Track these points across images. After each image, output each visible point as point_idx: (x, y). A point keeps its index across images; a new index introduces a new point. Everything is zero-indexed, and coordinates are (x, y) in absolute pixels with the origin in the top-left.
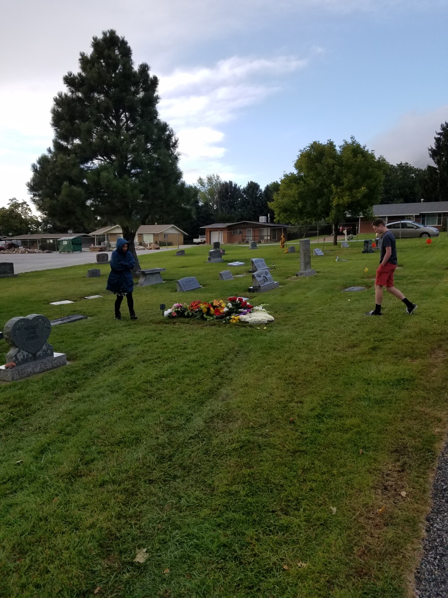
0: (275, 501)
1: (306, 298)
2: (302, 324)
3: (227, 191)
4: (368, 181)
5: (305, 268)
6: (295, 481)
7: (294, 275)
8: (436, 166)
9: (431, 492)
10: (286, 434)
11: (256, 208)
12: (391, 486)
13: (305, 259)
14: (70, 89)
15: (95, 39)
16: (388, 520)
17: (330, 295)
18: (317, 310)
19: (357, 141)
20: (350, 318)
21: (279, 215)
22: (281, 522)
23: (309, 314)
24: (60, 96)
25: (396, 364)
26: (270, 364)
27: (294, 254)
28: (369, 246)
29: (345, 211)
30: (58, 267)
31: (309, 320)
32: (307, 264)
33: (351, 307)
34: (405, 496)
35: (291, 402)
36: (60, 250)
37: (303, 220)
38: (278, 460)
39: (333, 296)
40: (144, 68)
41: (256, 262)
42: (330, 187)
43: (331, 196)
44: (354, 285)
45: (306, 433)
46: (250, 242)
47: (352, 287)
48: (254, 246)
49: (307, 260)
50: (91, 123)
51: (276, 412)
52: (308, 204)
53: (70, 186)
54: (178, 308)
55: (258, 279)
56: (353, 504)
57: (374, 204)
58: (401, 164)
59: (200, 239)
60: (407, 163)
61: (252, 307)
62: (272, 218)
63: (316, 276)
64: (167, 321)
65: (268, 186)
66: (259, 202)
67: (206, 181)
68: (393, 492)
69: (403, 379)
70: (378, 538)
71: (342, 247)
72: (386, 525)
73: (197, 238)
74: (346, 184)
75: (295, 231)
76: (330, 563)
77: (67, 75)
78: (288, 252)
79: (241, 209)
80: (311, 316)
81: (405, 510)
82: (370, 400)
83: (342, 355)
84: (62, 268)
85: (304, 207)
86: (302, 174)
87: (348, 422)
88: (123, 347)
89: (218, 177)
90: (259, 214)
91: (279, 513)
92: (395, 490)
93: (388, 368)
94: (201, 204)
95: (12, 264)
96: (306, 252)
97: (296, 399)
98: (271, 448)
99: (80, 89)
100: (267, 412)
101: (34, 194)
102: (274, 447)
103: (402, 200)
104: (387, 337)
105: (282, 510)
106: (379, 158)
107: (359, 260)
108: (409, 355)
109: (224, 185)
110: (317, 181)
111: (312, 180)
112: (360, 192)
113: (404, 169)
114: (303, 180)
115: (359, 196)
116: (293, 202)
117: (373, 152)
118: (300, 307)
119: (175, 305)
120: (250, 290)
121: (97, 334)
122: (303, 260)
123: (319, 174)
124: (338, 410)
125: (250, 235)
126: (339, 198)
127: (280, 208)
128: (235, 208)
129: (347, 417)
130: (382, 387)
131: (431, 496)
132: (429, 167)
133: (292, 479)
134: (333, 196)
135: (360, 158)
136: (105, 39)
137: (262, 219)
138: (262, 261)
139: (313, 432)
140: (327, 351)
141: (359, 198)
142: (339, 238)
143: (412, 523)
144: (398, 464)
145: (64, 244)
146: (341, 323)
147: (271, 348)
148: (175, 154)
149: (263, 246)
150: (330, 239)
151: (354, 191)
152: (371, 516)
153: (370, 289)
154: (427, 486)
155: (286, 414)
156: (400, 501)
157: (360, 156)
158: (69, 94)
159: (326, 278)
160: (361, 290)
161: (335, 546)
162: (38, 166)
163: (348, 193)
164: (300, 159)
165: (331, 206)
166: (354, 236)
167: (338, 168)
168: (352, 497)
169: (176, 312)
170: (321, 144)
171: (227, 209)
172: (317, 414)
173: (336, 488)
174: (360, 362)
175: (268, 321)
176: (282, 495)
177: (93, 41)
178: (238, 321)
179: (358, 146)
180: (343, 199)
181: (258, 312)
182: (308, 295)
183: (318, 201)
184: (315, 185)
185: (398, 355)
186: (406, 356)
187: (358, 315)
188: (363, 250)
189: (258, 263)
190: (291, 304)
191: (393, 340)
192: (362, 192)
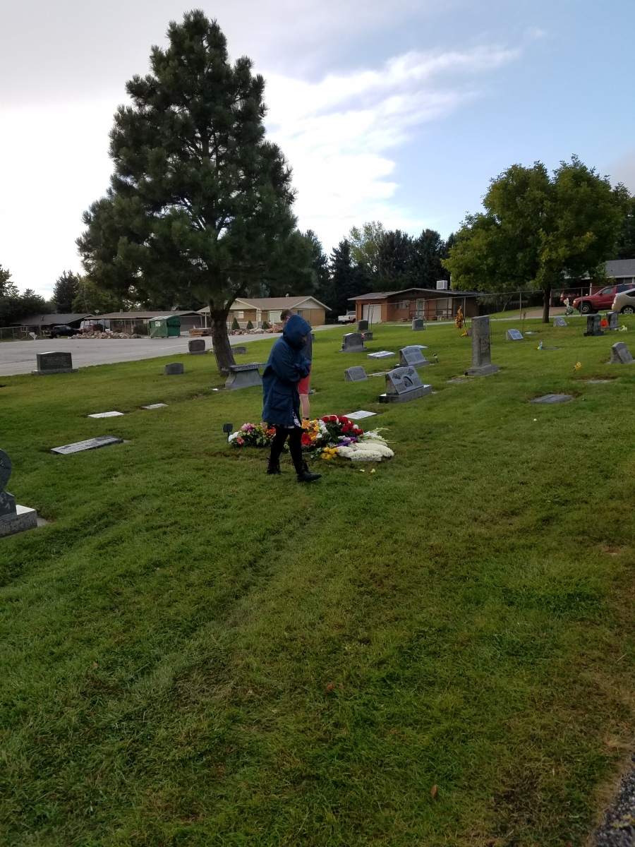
1: (468, 413)
2: (437, 465)
3: (393, 246)
4: (598, 223)
5: (481, 362)
7: (462, 373)
11: (433, 269)
13: (480, 348)
14: (136, 101)
15: (173, 25)
17: (506, 410)
18: (475, 437)
19: (582, 161)
20: (523, 457)
21: (457, 278)
23: (459, 445)
24: (121, 111)
25: (576, 557)
26: (350, 547)
28: (595, 324)
29: (561, 270)
30: (136, 360)
31: (452, 457)
32: (484, 355)
33: (536, 433)
36: (151, 335)
37: (495, 284)
39: (512, 412)
40: (244, 65)
41: (407, 353)
42: (537, 233)
43: (538, 248)
44: (555, 392)
47: (550, 396)
48: (419, 325)
49: (485, 348)
50: (162, 149)
52: (503, 261)
53: (129, 243)
54: (246, 432)
55: (395, 382)
57: (608, 259)
59: (348, 316)
61: (361, 433)
63: (497, 375)
64: (228, 453)
65: (452, 235)
67: (362, 232)
69: (579, 595)
71: (555, 325)
73: (344, 314)
74: (562, 229)
75: (490, 301)
77: (132, 80)
79: (412, 270)
80: (460, 449)
83: (483, 531)
84: (141, 360)
85: (497, 265)
86: (495, 215)
88: (134, 499)
89: (380, 225)
90: (436, 277)
93: (556, 566)
94: (353, 265)
95: (69, 355)
96: (483, 337)
99: (149, 99)
101: (85, 256)
104: (578, 495)
106: (617, 188)
107: (575, 347)
108: (607, 537)
109: (388, 236)
110: (518, 224)
111: (509, 223)
112: (583, 241)
115: (582, 246)
116: (479, 258)
117: (607, 178)
118: (448, 432)
119: (245, 426)
120: (381, 400)
121: (112, 472)
122: (476, 349)
123: (520, 214)
125: (420, 310)
126: (550, 250)
127: (459, 267)
128: (403, 270)
130: (532, 613)
134: (541, 248)
135: (584, 188)
136: (188, 25)
137: (441, 285)
138: (416, 350)
140: (461, 523)
141: (582, 250)
142: (553, 311)
145: (157, 325)
146: (506, 464)
148: (289, 191)
149: (438, 325)
150: (536, 314)
151: (575, 238)
153: (579, 398)
157: (584, 184)
158: (135, 109)
159: (512, 378)
160: (564, 401)
162: (92, 215)
163: (565, 242)
164: (491, 193)
165: (538, 264)
167: (549, 203)
169: (243, 437)
170: (524, 169)
171: (392, 272)
174: (512, 550)
175: (384, 457)
177: (169, 28)
178: (335, 456)
179: (584, 169)
180: (557, 252)
181: (371, 440)
182: (471, 409)
183: (518, 256)
184: (514, 231)
185: (588, 537)
186: (600, 540)
187: (541, 449)
188: (586, 332)
189: (410, 354)
190: (436, 425)
191: (586, 503)
192: (586, 240)
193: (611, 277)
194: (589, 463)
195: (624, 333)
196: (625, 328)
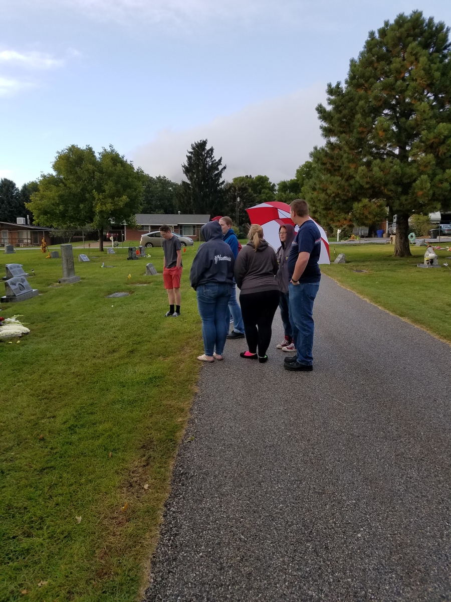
0: (17, 526)
1: (69, 305)
2: (61, 334)
4: (129, 190)
5: (69, 275)
6: (40, 500)
7: (57, 282)
8: (189, 182)
9: (170, 479)
10: (33, 454)
11: (12, 208)
12: (136, 482)
13: (67, 264)
16: (131, 515)
17: (93, 302)
18: (79, 318)
19: (116, 150)
20: (112, 324)
21: (38, 217)
22: (22, 546)
23: (71, 323)
25: (150, 364)
26: (22, 381)
27: (58, 260)
28: (133, 253)
29: (109, 218)
31: (69, 329)
32: (71, 270)
33: (115, 312)
34: (147, 488)
35: (43, 418)
37: (65, 224)
38: (24, 482)
39: (98, 303)
41: (11, 268)
42: (92, 192)
43: (93, 202)
44: (119, 291)
45: (56, 448)
46: (6, 245)
47: (116, 293)
48: (10, 250)
49: (70, 266)
51: (24, 433)
52: (70, 209)
55: (13, 287)
56: (99, 509)
57: (136, 213)
58: (160, 177)
60: (165, 177)
61: (4, 319)
62: (32, 220)
63: (80, 283)
65: (25, 185)
66: (16, 201)
68: (137, 487)
69: (155, 377)
70: (120, 534)
71: (108, 253)
72: (128, 520)
74: (107, 192)
75: (59, 235)
76: (71, 573)
78: (50, 258)
80: (73, 325)
81: (146, 502)
82: (123, 402)
83: (101, 361)
85: (66, 211)
86: (62, 177)
87: (100, 428)
90: (16, 215)
91: (20, 537)
92: (139, 485)
93: (142, 369)
96: (68, 258)
97: (48, 414)
98: (16, 472)
100: (14, 434)
102: (20, 469)
103: (162, 211)
104: (145, 339)
105: (24, 533)
106: (138, 169)
107: (123, 266)
108: (162, 354)
110: (78, 185)
111: (73, 183)
112: (121, 201)
113: (163, 182)
114: (63, 183)
115: (121, 204)
116: (53, 205)
117: (132, 163)
118: (61, 316)
120: (2, 300)
122: (65, 266)
123: (79, 178)
124: (92, 417)
125: (6, 237)
126: (101, 205)
127: (39, 210)
129: (100, 423)
130: (135, 388)
131: (170, 483)
132: (184, 182)
133: (37, 498)
134: (95, 202)
135: (119, 167)
137: (20, 221)
138: (18, 267)
139: (63, 445)
140: (87, 360)
141: (121, 206)
142: (105, 244)
143: (152, 513)
144: (144, 458)
146: (103, 329)
147: (23, 363)
149: (22, 250)
150: (96, 245)
151: (116, 199)
152: (115, 515)
153: (133, 294)
154: (168, 474)
155: (35, 433)
156: (143, 495)
157: (119, 165)
159: (90, 284)
160: (125, 296)
161: (78, 555)
163: (110, 200)
164: (58, 161)
165: (94, 212)
166: (119, 243)
167: (98, 174)
168: (97, 502)
170: (79, 149)
172: (70, 425)
173: (83, 497)
174: (118, 366)
175: (23, 333)
176: (25, 518)
179: (117, 155)
180: (106, 206)
181: (11, 324)
182: (71, 303)
183: (80, 206)
184: (76, 189)
185: (152, 355)
186: (159, 356)
187: (120, 321)
188: (128, 257)
189: (14, 269)
190: (51, 313)
191: (149, 342)
192: (123, 201)
193: (138, 224)
194: (146, 324)
195: (150, 259)
196: (149, 256)
